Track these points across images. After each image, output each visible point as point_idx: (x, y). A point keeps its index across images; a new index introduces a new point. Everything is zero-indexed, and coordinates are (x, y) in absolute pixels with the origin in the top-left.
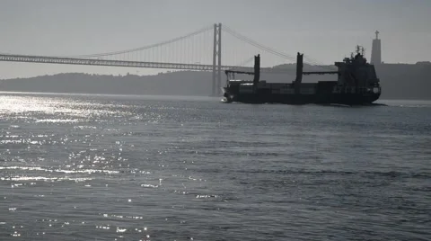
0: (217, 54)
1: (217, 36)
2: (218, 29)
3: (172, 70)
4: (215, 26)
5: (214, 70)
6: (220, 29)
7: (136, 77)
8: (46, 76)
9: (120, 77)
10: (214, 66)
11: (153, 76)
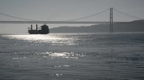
0: (111, 18)
1: (111, 12)
2: (111, 10)
3: (96, 24)
4: (111, 9)
5: (110, 23)
6: (112, 10)
7: (84, 27)
8: (56, 28)
9: (79, 27)
10: (110, 22)
11: (90, 26)
